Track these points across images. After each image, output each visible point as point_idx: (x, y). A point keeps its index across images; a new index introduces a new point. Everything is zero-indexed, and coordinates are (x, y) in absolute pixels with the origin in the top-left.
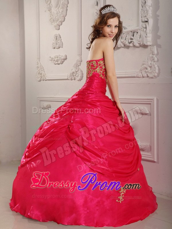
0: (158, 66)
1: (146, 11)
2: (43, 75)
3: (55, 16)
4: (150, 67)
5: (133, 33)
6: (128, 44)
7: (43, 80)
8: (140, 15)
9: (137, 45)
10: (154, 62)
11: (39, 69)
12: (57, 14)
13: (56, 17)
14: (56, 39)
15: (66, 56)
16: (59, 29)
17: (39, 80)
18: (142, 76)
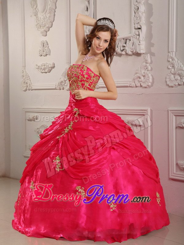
0: (152, 76)
1: (139, 18)
2: (28, 84)
3: (42, 21)
4: (144, 76)
5: (126, 40)
6: (120, 52)
7: (29, 90)
8: (133, 21)
9: (130, 53)
10: (148, 70)
11: (24, 78)
12: (44, 19)
13: (42, 23)
14: (43, 46)
15: (54, 64)
16: (46, 35)
17: (24, 90)
18: (135, 85)
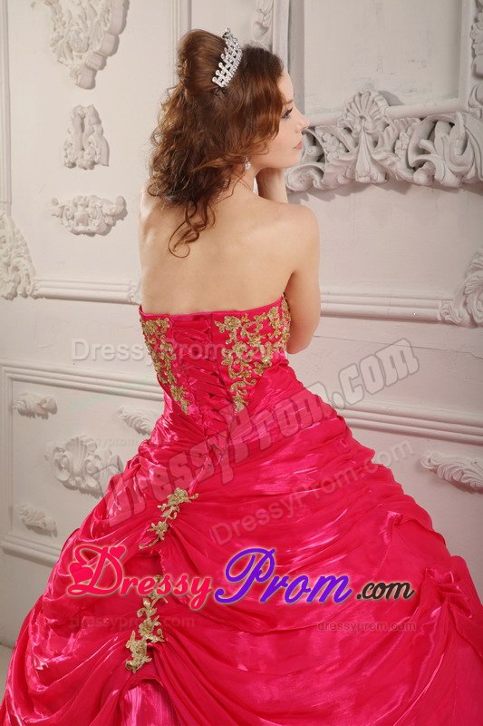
2: (22, 273)
3: (75, 28)
5: (432, 123)
6: (406, 174)
7: (26, 296)
8: (467, 44)
9: (451, 180)
11: (6, 247)
12: (84, 17)
13: (78, 33)
14: (80, 130)
15: (124, 204)
16: (93, 86)
17: (5, 294)
18: (467, 318)
